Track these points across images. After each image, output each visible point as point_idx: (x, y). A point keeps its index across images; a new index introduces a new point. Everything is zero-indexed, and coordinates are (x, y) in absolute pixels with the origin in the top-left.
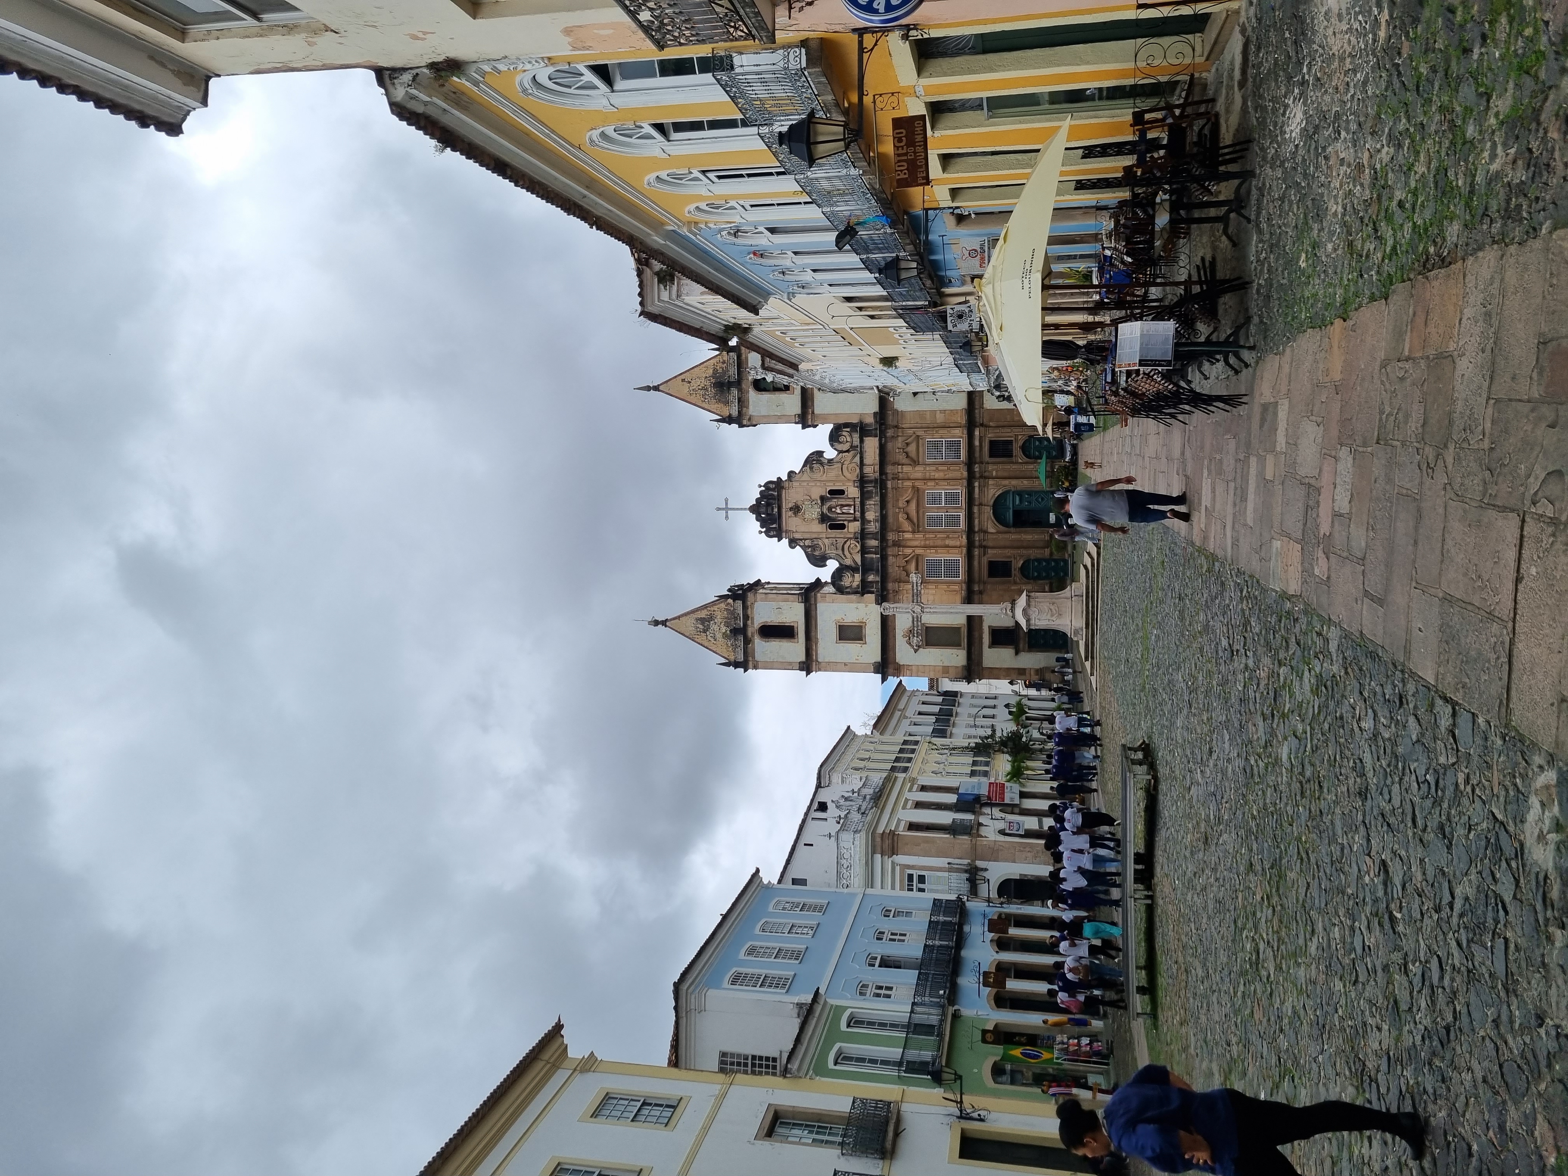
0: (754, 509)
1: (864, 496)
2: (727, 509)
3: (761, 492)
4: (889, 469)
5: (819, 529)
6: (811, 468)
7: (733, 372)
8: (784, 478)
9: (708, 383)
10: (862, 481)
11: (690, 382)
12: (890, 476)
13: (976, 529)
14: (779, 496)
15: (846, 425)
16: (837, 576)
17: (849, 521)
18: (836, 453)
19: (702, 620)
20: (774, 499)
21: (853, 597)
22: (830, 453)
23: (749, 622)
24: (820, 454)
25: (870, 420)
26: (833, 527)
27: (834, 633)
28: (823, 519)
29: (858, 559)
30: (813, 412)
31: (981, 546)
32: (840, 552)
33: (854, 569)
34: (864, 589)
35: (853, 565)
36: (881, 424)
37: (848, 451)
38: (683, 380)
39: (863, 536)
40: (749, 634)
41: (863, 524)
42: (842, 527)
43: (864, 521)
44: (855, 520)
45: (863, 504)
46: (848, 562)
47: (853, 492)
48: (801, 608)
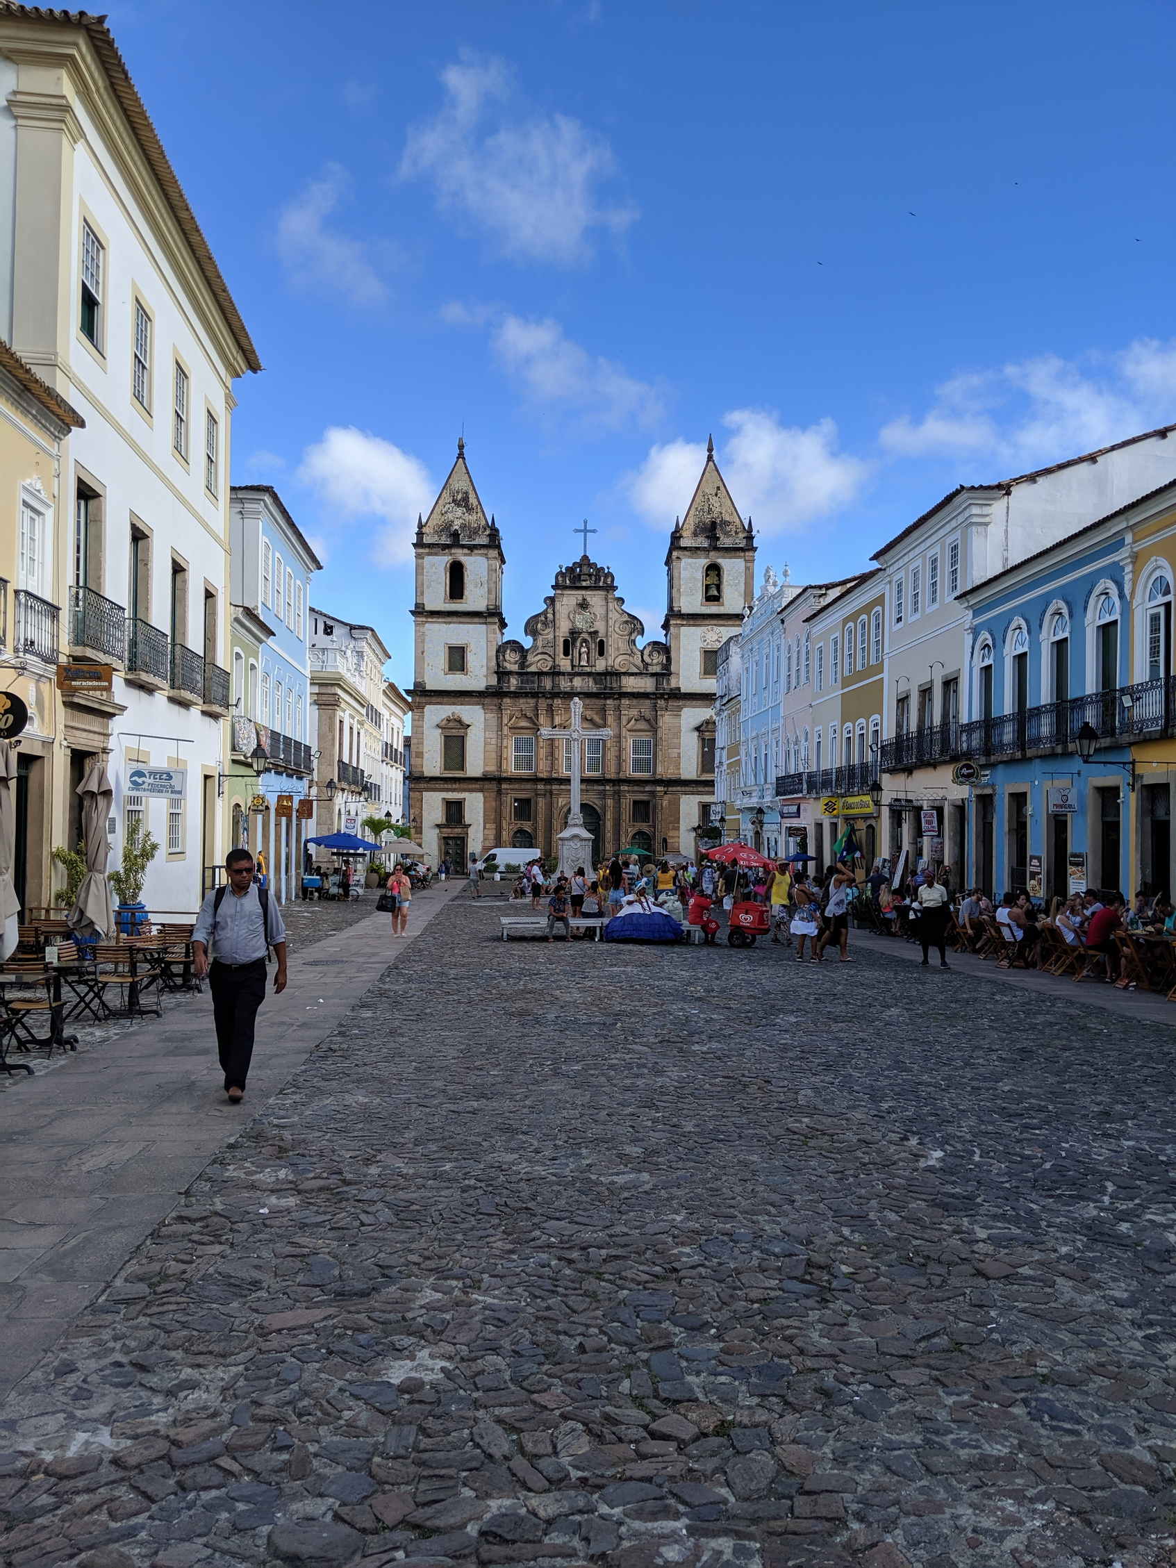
0: (585, 560)
1: (599, 676)
2: (585, 531)
3: (602, 569)
4: (625, 702)
5: (564, 628)
6: (626, 622)
7: (725, 541)
8: (617, 594)
9: (715, 515)
10: (612, 674)
11: (716, 495)
12: (617, 702)
14: (598, 588)
15: (669, 659)
16: (515, 646)
17: (572, 660)
18: (641, 648)
19: (466, 499)
20: (595, 582)
21: (494, 663)
22: (641, 642)
23: (466, 551)
24: (642, 632)
25: (673, 683)
26: (566, 642)
27: (456, 641)
28: (574, 633)
29: (533, 669)
30: (679, 625)
31: (545, 790)
32: (540, 650)
33: (523, 663)
34: (502, 674)
35: (527, 663)
36: (668, 694)
37: (643, 661)
38: (718, 488)
39: (555, 673)
40: (453, 551)
41: (569, 674)
42: (566, 653)
43: (573, 675)
44: (573, 666)
45: (589, 674)
46: (530, 658)
47: (600, 665)
48: (481, 606)
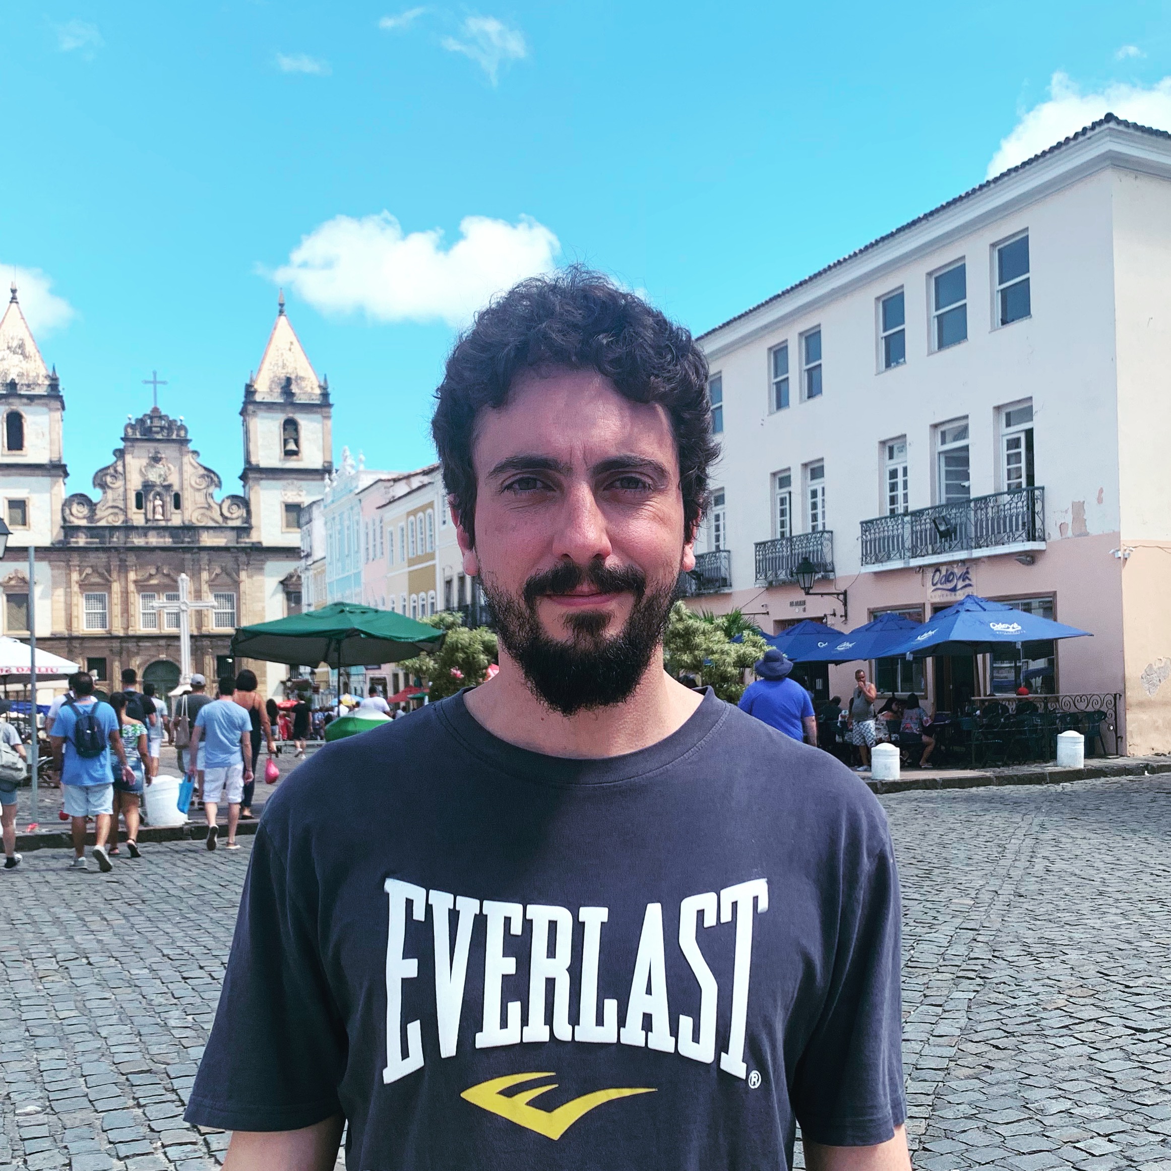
0: (156, 414)
1: (173, 531)
2: (155, 382)
3: (175, 421)
4: (204, 556)
5: (135, 483)
6: (203, 476)
7: (301, 399)
8: (191, 446)
9: (290, 371)
10: (190, 529)
11: (290, 350)
12: (196, 556)
13: (141, 644)
14: (169, 441)
15: (249, 512)
16: (82, 499)
17: (145, 514)
18: (219, 502)
19: (21, 346)
20: (168, 435)
21: (59, 517)
22: (219, 495)
23: (25, 401)
24: (219, 485)
25: (254, 537)
26: (139, 496)
27: (18, 494)
28: (148, 486)
29: (103, 523)
30: (262, 479)
31: (122, 648)
32: (110, 504)
33: (91, 517)
34: (69, 530)
35: (97, 517)
36: (251, 548)
37: (222, 514)
38: (292, 343)
39: (128, 528)
40: (11, 400)
41: (143, 528)
42: (139, 506)
43: (144, 531)
45: (165, 528)
46: (99, 513)
47: (176, 520)
48: (44, 460)
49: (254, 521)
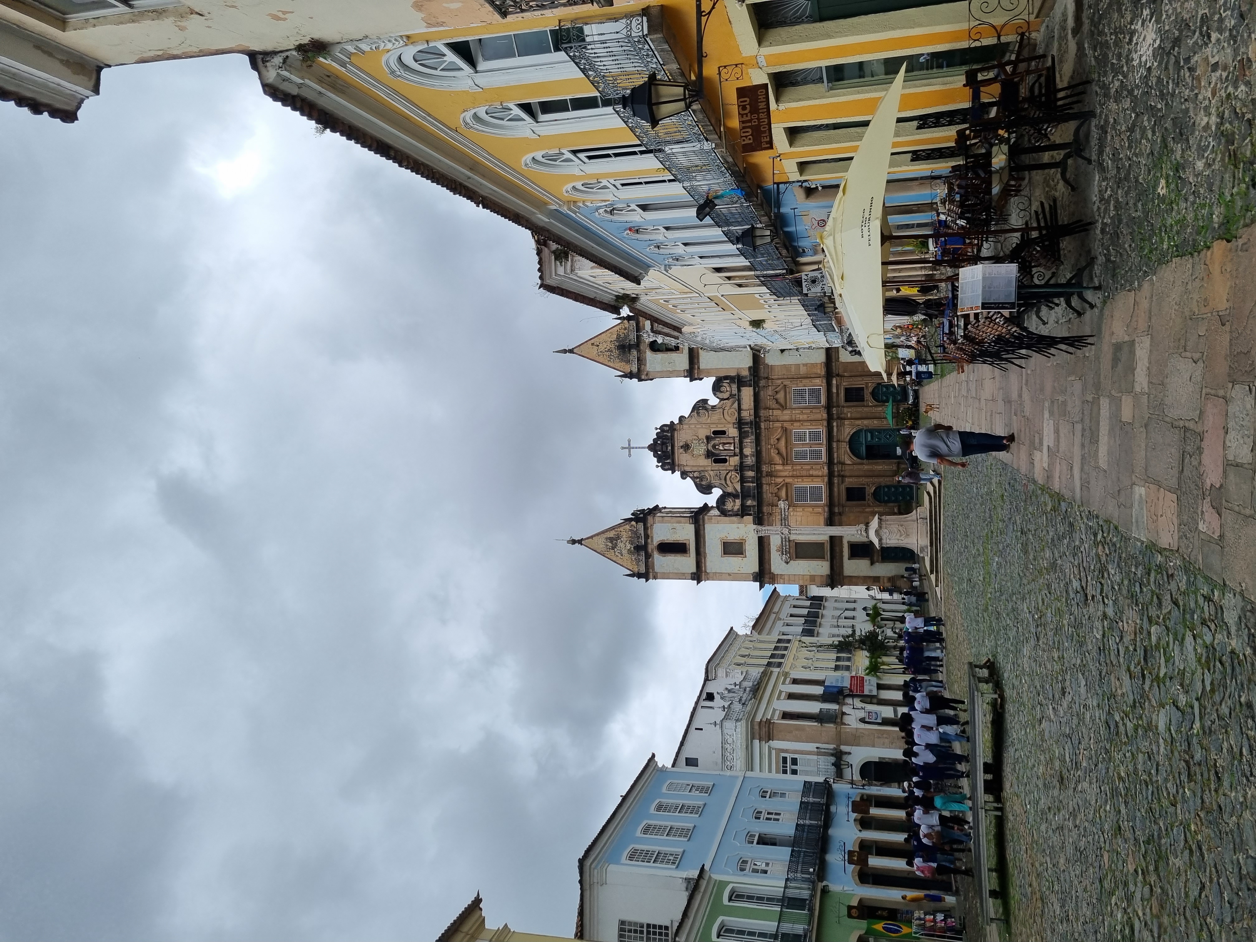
0: (652, 448)
1: (742, 435)
2: (630, 448)
3: (657, 434)
4: (762, 413)
5: (706, 463)
6: (698, 413)
7: (633, 336)
8: (676, 421)
9: (613, 346)
10: (740, 423)
11: (598, 346)
12: (763, 419)
13: (836, 461)
14: (672, 437)
15: (726, 378)
16: (721, 501)
17: (730, 456)
18: (718, 400)
19: (611, 539)
20: (668, 439)
21: (734, 518)
22: (713, 401)
23: (649, 540)
24: (705, 401)
25: (746, 373)
26: (716, 461)
27: (719, 549)
28: (709, 455)
29: (738, 487)
30: (699, 368)
31: (839, 476)
32: (723, 482)
33: (735, 496)
34: (743, 512)
35: (734, 492)
36: (754, 377)
37: (728, 399)
38: (593, 344)
39: (741, 468)
40: (650, 551)
41: (741, 458)
42: (725, 461)
43: (742, 455)
44: (735, 455)
45: (741, 442)
46: (730, 490)
47: (733, 432)
48: (691, 528)
49: (733, 374)
